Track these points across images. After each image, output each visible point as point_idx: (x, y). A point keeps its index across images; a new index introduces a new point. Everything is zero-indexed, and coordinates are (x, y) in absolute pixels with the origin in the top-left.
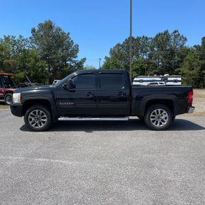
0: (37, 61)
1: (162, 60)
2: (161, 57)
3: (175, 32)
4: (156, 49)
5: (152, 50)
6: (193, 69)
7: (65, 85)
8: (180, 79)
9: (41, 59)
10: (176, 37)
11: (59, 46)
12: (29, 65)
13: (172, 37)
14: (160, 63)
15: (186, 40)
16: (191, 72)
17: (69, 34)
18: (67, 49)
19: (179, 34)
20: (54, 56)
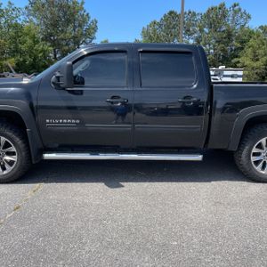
0: (36, 42)
1: (214, 46)
2: (213, 41)
3: (235, 6)
4: (206, 30)
5: (201, 31)
6: (257, 60)
7: (58, 78)
8: (241, 73)
9: (43, 40)
10: (235, 12)
11: (68, 22)
12: (23, 47)
13: (231, 13)
14: (212, 51)
15: (249, 17)
16: (255, 64)
17: (83, 3)
18: (80, 26)
19: (240, 10)
20: (62, 36)
